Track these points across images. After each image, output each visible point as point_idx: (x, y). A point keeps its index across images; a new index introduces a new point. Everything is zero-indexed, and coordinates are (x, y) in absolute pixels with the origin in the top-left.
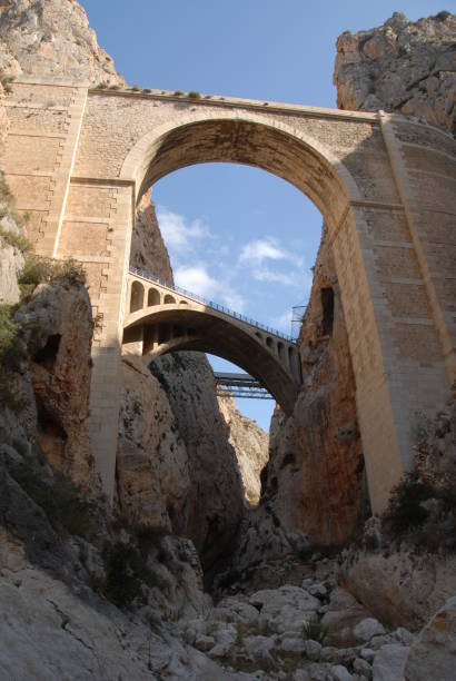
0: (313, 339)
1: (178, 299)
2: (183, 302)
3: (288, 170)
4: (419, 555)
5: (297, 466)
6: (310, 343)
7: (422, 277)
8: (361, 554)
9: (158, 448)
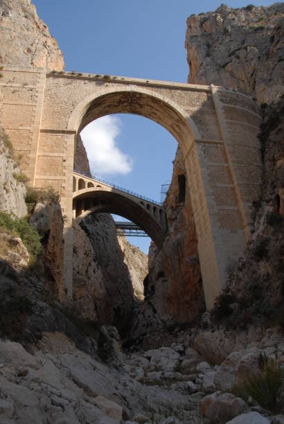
0: (174, 205)
1: (95, 184)
2: (98, 186)
3: (160, 118)
4: (228, 331)
5: (166, 279)
6: (172, 207)
7: (233, 183)
8: (200, 331)
9: (87, 271)
